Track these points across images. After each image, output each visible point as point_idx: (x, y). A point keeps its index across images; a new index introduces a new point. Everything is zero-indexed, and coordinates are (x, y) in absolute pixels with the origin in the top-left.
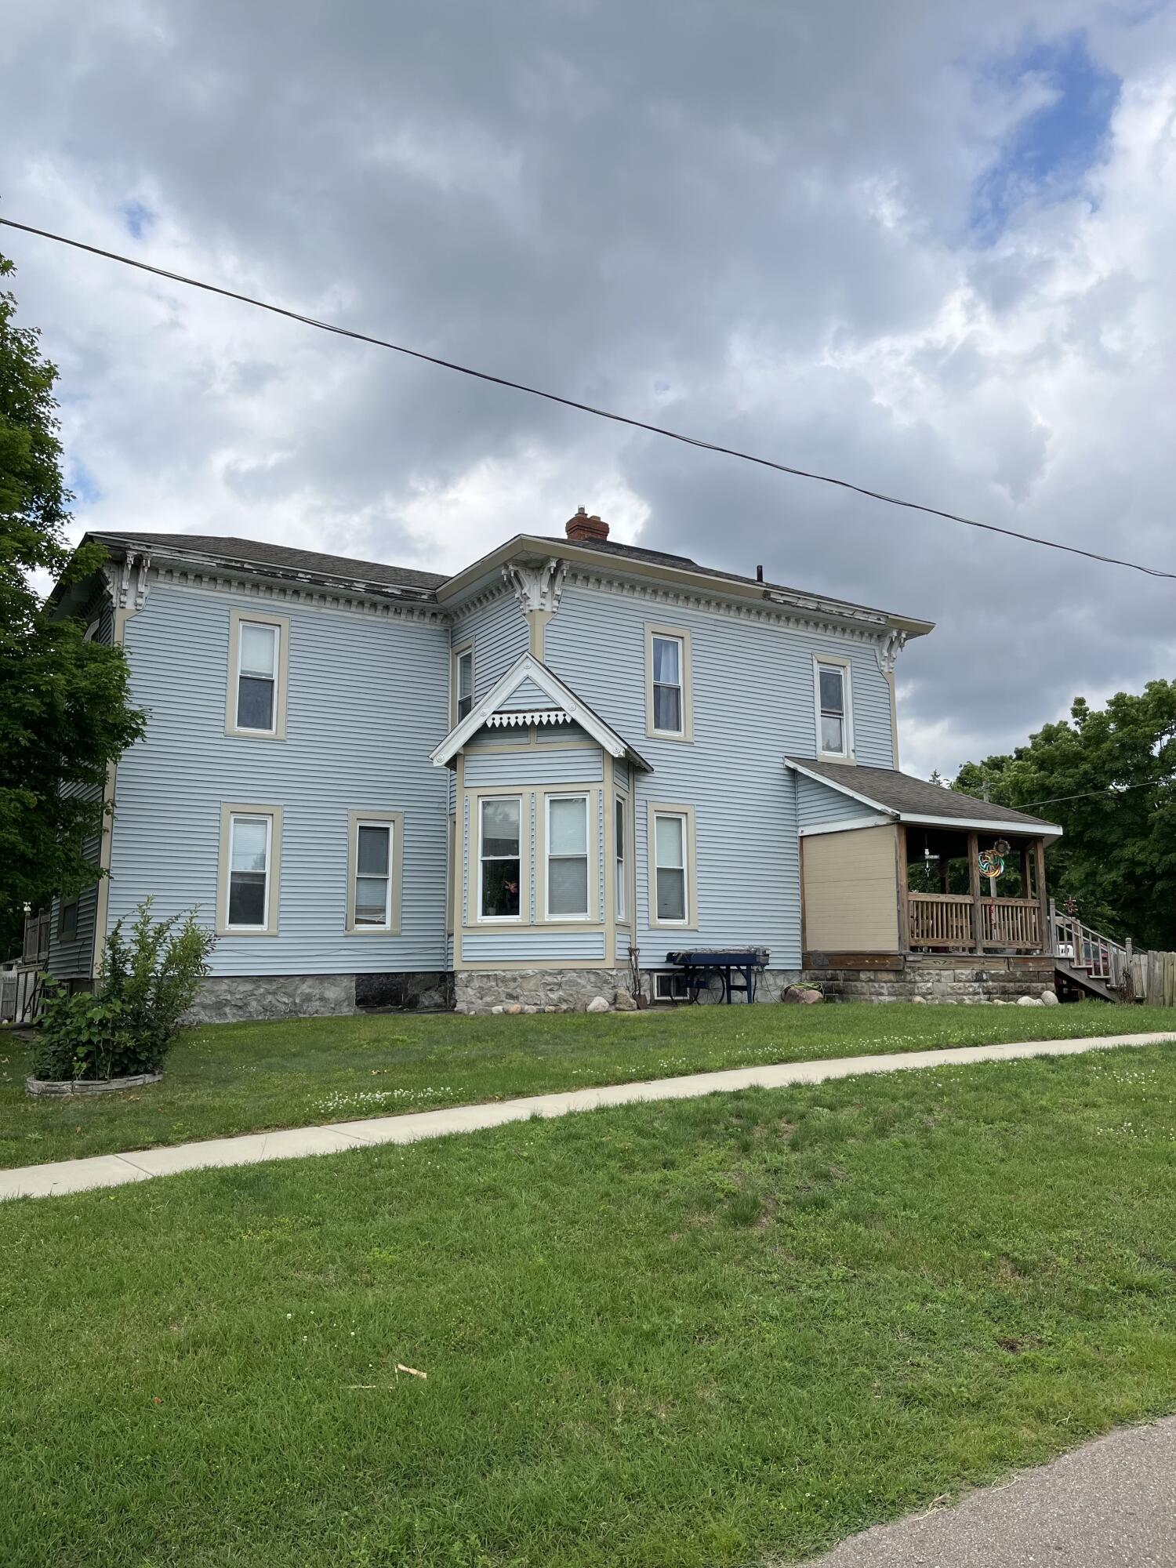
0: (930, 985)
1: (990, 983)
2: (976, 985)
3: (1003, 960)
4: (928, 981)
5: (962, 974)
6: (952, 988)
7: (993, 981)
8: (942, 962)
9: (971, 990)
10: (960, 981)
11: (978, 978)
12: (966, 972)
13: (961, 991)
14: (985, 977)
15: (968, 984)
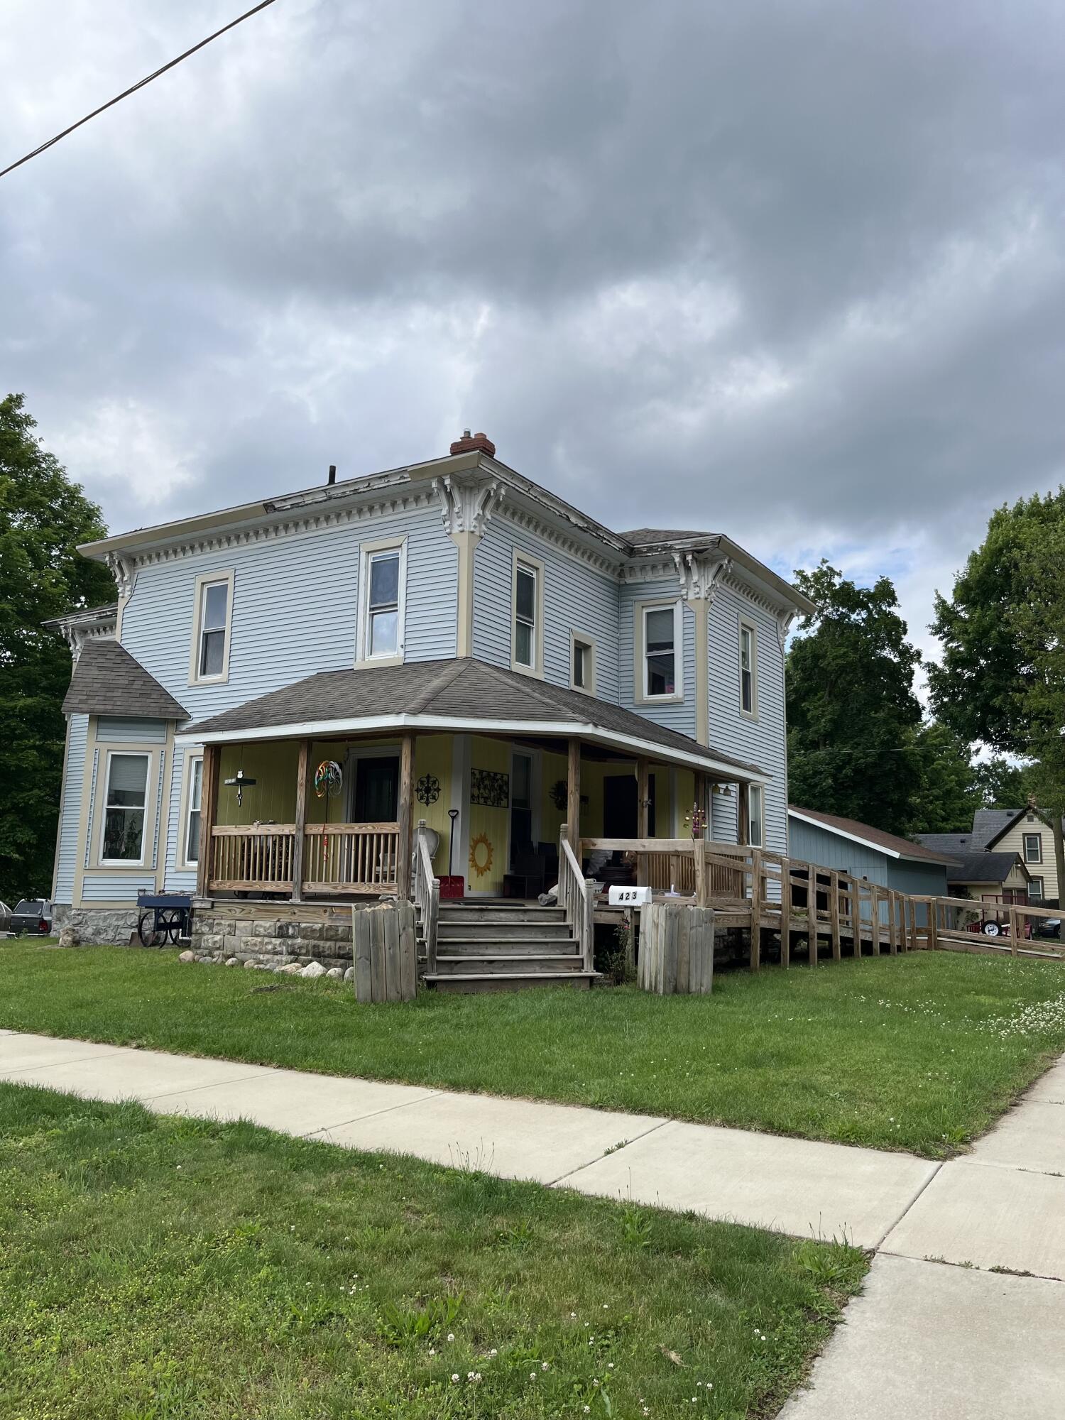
0: (218, 938)
1: (299, 940)
2: (278, 941)
3: (321, 910)
4: (217, 933)
5: (261, 926)
6: (246, 943)
7: (304, 937)
8: (238, 910)
9: (270, 947)
10: (257, 936)
11: (282, 933)
12: (266, 924)
13: (257, 949)
14: (291, 931)
15: (266, 940)
